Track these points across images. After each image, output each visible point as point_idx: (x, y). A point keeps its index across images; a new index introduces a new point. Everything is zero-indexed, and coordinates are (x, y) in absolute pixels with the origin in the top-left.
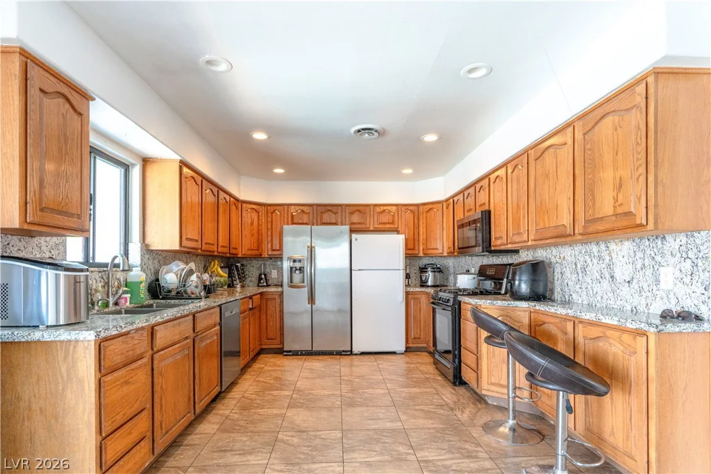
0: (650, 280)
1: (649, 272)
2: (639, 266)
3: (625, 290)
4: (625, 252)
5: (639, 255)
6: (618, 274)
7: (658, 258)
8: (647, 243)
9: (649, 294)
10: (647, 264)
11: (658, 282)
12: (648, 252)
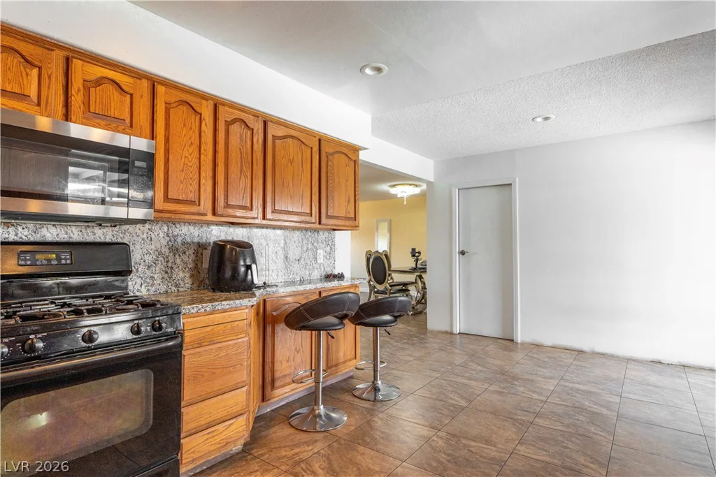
0: (311, 257)
1: (310, 253)
2: (305, 249)
3: (296, 265)
4: (296, 239)
5: (305, 241)
6: (291, 255)
7: (315, 244)
8: (310, 234)
9: (311, 267)
10: (309, 248)
11: (316, 259)
12: (310, 240)
